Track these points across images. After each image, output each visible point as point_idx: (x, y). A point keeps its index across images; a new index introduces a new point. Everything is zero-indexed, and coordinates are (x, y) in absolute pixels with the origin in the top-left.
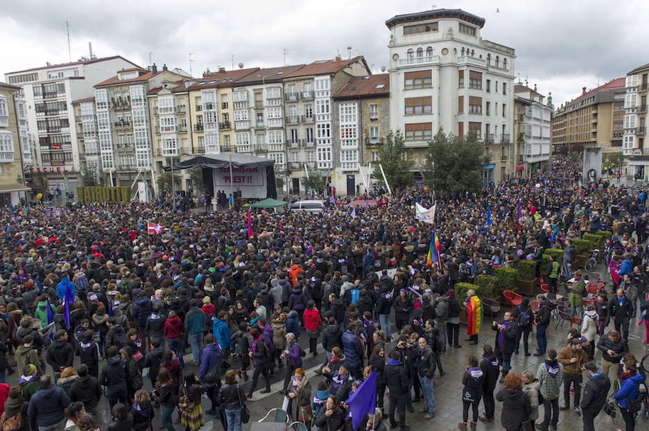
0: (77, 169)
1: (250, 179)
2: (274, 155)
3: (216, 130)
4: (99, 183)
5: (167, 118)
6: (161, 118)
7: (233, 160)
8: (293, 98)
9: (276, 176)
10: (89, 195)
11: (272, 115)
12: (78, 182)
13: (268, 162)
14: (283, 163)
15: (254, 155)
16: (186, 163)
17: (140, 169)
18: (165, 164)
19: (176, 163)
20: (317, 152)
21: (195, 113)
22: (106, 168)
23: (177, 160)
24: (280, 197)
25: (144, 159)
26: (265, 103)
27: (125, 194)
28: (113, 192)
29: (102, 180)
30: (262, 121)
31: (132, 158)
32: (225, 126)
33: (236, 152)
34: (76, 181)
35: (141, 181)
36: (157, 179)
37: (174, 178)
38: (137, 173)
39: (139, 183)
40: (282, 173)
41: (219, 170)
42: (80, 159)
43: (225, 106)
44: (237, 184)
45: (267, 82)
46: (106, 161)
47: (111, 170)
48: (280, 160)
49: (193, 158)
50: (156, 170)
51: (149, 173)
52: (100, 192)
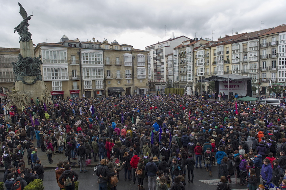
0: (165, 81)
1: (238, 86)
2: (252, 75)
3: (222, 64)
4: (172, 87)
5: (201, 59)
6: (198, 60)
7: (230, 78)
8: (265, 46)
9: (253, 85)
10: (169, 91)
11: (252, 55)
12: (165, 86)
13: (248, 78)
14: (257, 79)
15: (241, 75)
16: (208, 79)
17: (188, 81)
18: (198, 79)
19: (203, 79)
20: (278, 73)
21: (213, 57)
22: (176, 81)
23: (203, 77)
24: (254, 96)
25: (190, 77)
26: (249, 49)
27: (182, 91)
28: (177, 90)
29: (173, 85)
30: (246, 58)
31: (185, 77)
32: (227, 62)
33: (232, 74)
34: (165, 85)
35: (188, 86)
36: (194, 86)
37: (202, 85)
38: (187, 83)
39: (187, 87)
40: (256, 84)
41: (223, 82)
42: (167, 77)
43: (227, 52)
44: (231, 89)
45: (250, 39)
46: (176, 78)
47: (177, 81)
48: (255, 77)
49: (211, 77)
50: (194, 82)
51: (192, 83)
52: (173, 90)
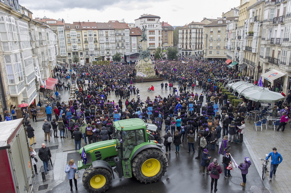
3: (93, 43)
5: (74, 38)
6: (71, 38)
11: (112, 39)
21: (84, 37)
26: (109, 36)
30: (108, 41)
32: (96, 41)
43: (95, 35)
45: (110, 29)
